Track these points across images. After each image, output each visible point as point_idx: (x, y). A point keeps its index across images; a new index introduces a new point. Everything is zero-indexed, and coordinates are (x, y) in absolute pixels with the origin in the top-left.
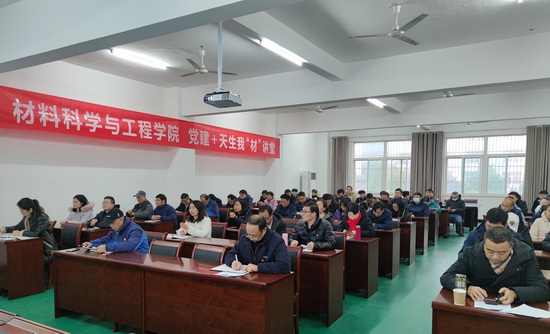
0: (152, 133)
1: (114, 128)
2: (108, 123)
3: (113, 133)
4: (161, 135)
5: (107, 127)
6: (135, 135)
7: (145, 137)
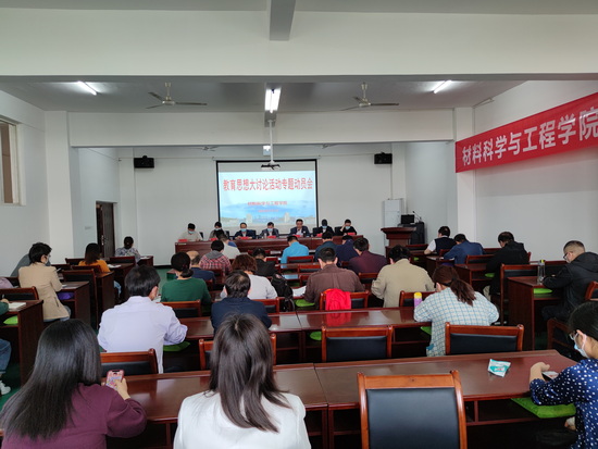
0: (556, 136)
1: (515, 147)
2: (512, 142)
3: (516, 153)
4: (567, 135)
5: (510, 149)
6: (535, 147)
7: (547, 146)
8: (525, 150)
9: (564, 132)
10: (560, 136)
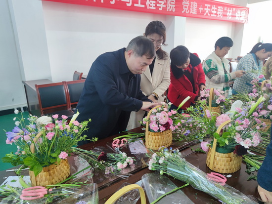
0: (156, 4)
1: (128, 0)
4: (161, 6)
5: (123, 0)
6: (143, 6)
7: (150, 8)
8: (135, 5)
9: (161, 4)
10: (158, 5)
